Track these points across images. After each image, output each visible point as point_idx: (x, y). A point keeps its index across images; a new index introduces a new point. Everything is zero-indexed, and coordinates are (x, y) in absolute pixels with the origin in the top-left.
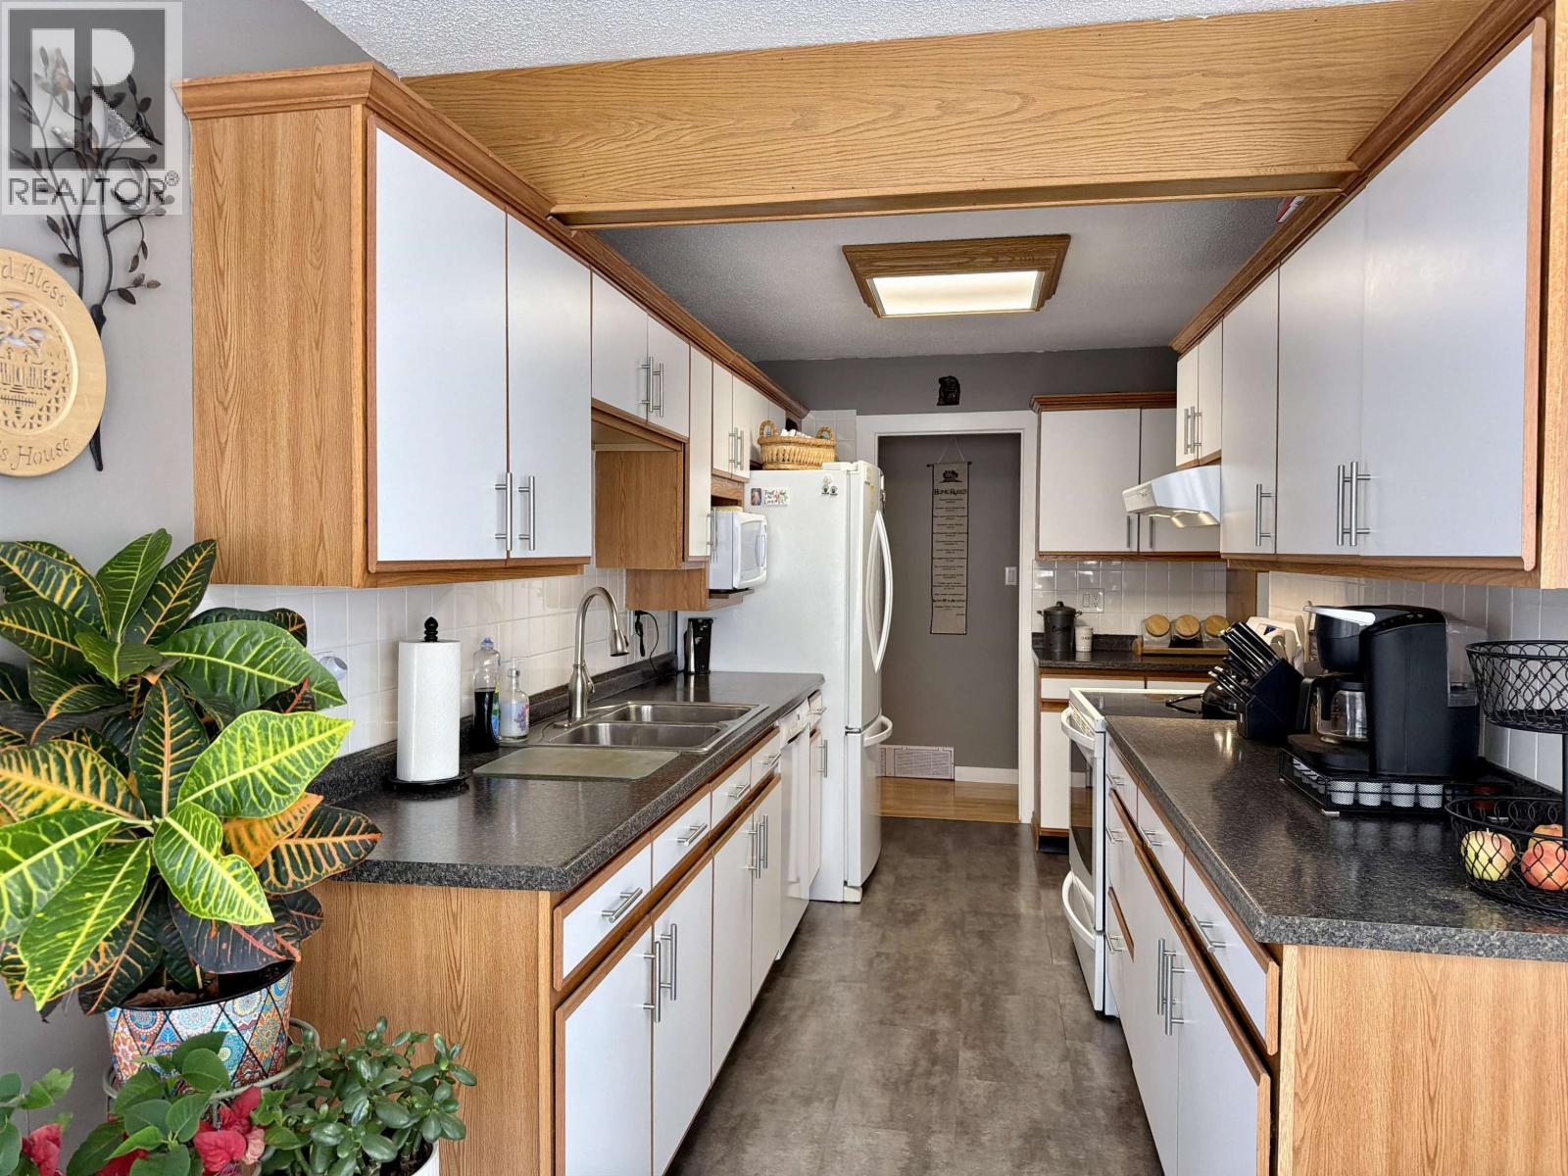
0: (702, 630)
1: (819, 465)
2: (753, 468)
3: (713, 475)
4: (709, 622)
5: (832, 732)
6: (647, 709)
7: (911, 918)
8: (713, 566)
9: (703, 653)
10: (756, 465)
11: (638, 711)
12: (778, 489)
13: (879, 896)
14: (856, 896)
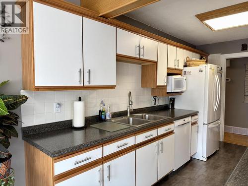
0: (173, 100)
1: (199, 65)
2: (184, 67)
3: (167, 69)
4: (174, 99)
5: (200, 123)
6: (147, 115)
7: (216, 167)
8: (168, 87)
9: (173, 105)
10: (185, 66)
11: (145, 116)
12: (190, 71)
13: (212, 160)
14: (205, 160)
